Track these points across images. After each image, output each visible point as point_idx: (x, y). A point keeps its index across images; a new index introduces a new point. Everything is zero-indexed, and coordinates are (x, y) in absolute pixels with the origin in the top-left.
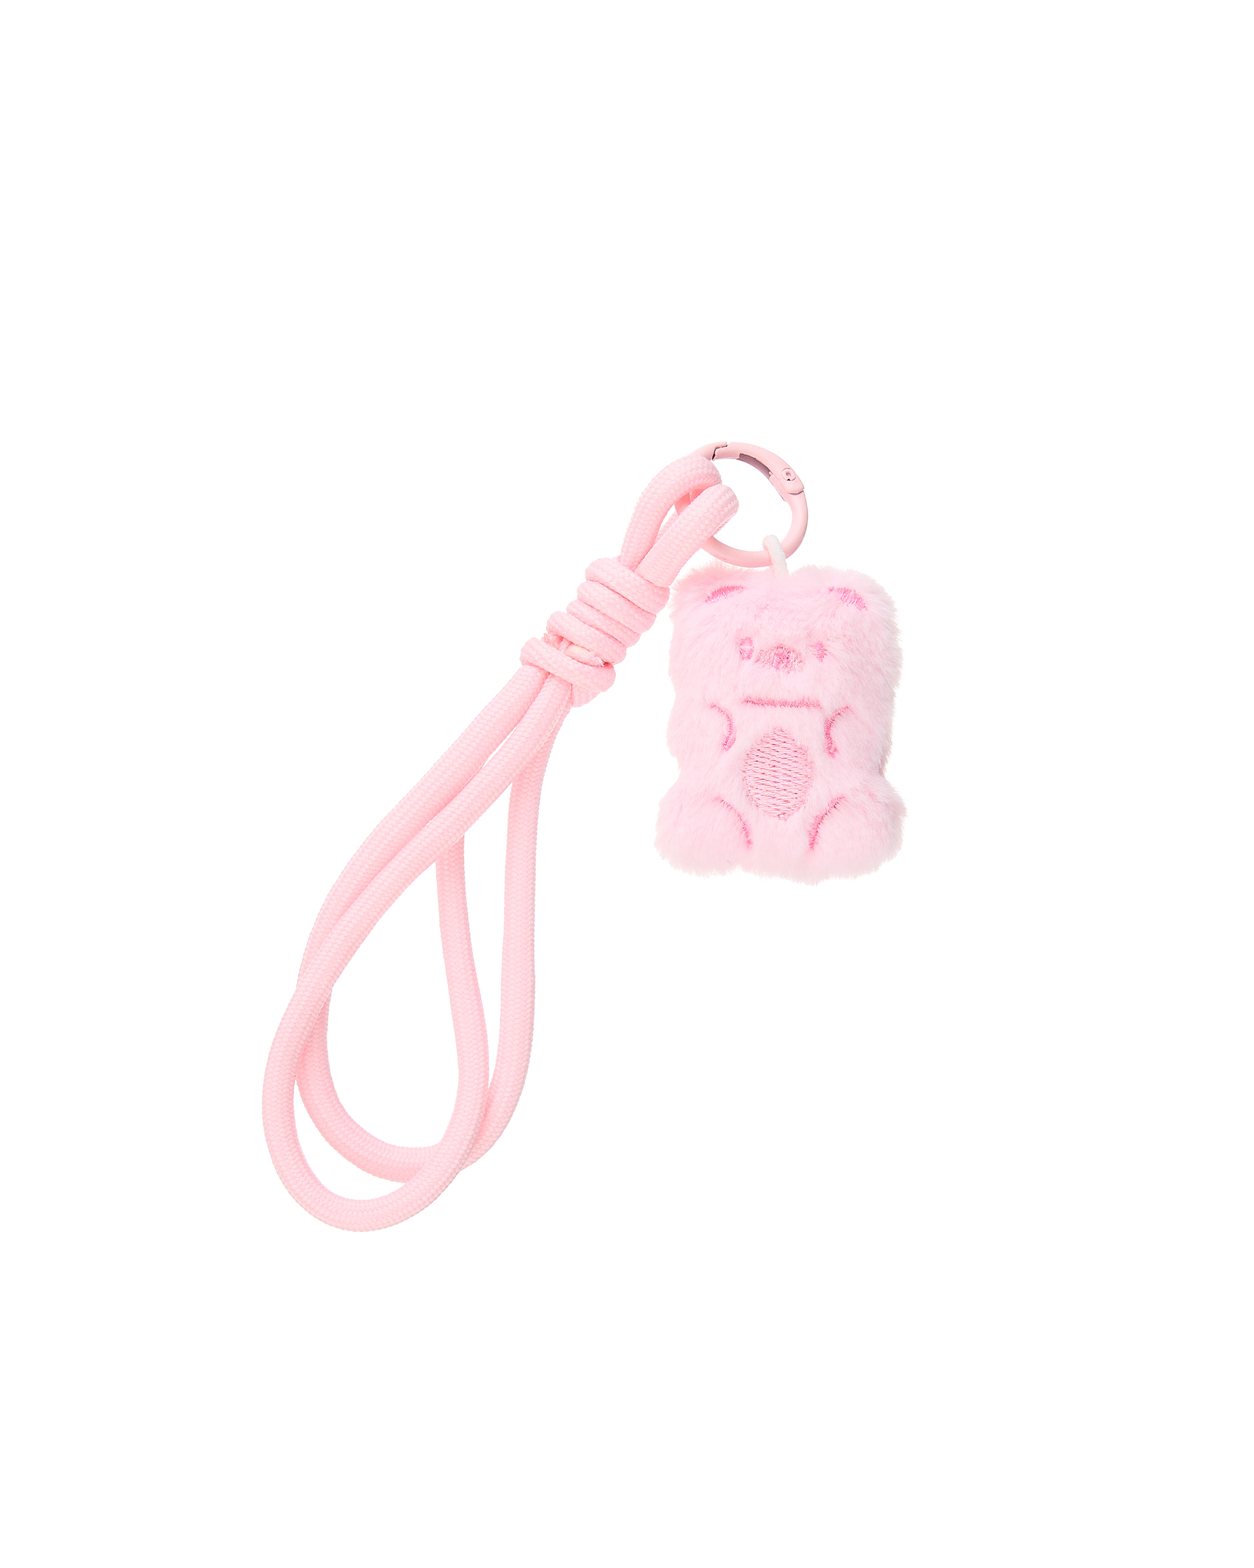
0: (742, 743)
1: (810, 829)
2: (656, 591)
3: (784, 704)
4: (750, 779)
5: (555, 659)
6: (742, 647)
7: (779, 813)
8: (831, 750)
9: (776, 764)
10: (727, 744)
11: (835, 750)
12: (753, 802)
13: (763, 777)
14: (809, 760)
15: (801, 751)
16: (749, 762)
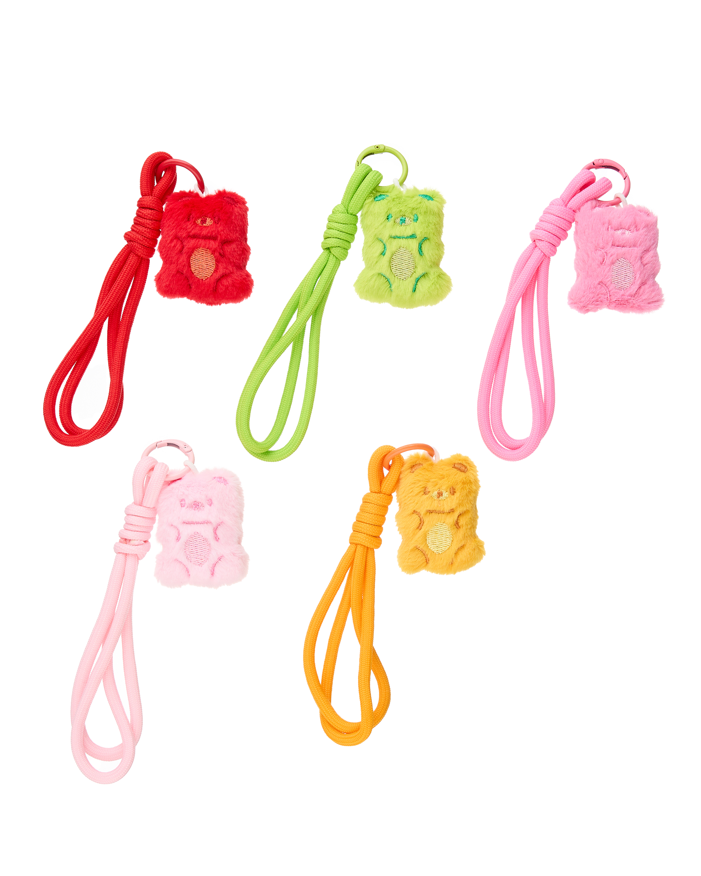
0: (183, 539)
1: (211, 569)
2: (151, 509)
3: (198, 523)
4: (187, 552)
5: (126, 548)
6: (181, 503)
7: (199, 564)
8: (217, 539)
9: (196, 545)
10: (178, 539)
11: (219, 538)
12: (189, 560)
13: (192, 551)
14: (209, 543)
15: (205, 540)
16: (186, 545)
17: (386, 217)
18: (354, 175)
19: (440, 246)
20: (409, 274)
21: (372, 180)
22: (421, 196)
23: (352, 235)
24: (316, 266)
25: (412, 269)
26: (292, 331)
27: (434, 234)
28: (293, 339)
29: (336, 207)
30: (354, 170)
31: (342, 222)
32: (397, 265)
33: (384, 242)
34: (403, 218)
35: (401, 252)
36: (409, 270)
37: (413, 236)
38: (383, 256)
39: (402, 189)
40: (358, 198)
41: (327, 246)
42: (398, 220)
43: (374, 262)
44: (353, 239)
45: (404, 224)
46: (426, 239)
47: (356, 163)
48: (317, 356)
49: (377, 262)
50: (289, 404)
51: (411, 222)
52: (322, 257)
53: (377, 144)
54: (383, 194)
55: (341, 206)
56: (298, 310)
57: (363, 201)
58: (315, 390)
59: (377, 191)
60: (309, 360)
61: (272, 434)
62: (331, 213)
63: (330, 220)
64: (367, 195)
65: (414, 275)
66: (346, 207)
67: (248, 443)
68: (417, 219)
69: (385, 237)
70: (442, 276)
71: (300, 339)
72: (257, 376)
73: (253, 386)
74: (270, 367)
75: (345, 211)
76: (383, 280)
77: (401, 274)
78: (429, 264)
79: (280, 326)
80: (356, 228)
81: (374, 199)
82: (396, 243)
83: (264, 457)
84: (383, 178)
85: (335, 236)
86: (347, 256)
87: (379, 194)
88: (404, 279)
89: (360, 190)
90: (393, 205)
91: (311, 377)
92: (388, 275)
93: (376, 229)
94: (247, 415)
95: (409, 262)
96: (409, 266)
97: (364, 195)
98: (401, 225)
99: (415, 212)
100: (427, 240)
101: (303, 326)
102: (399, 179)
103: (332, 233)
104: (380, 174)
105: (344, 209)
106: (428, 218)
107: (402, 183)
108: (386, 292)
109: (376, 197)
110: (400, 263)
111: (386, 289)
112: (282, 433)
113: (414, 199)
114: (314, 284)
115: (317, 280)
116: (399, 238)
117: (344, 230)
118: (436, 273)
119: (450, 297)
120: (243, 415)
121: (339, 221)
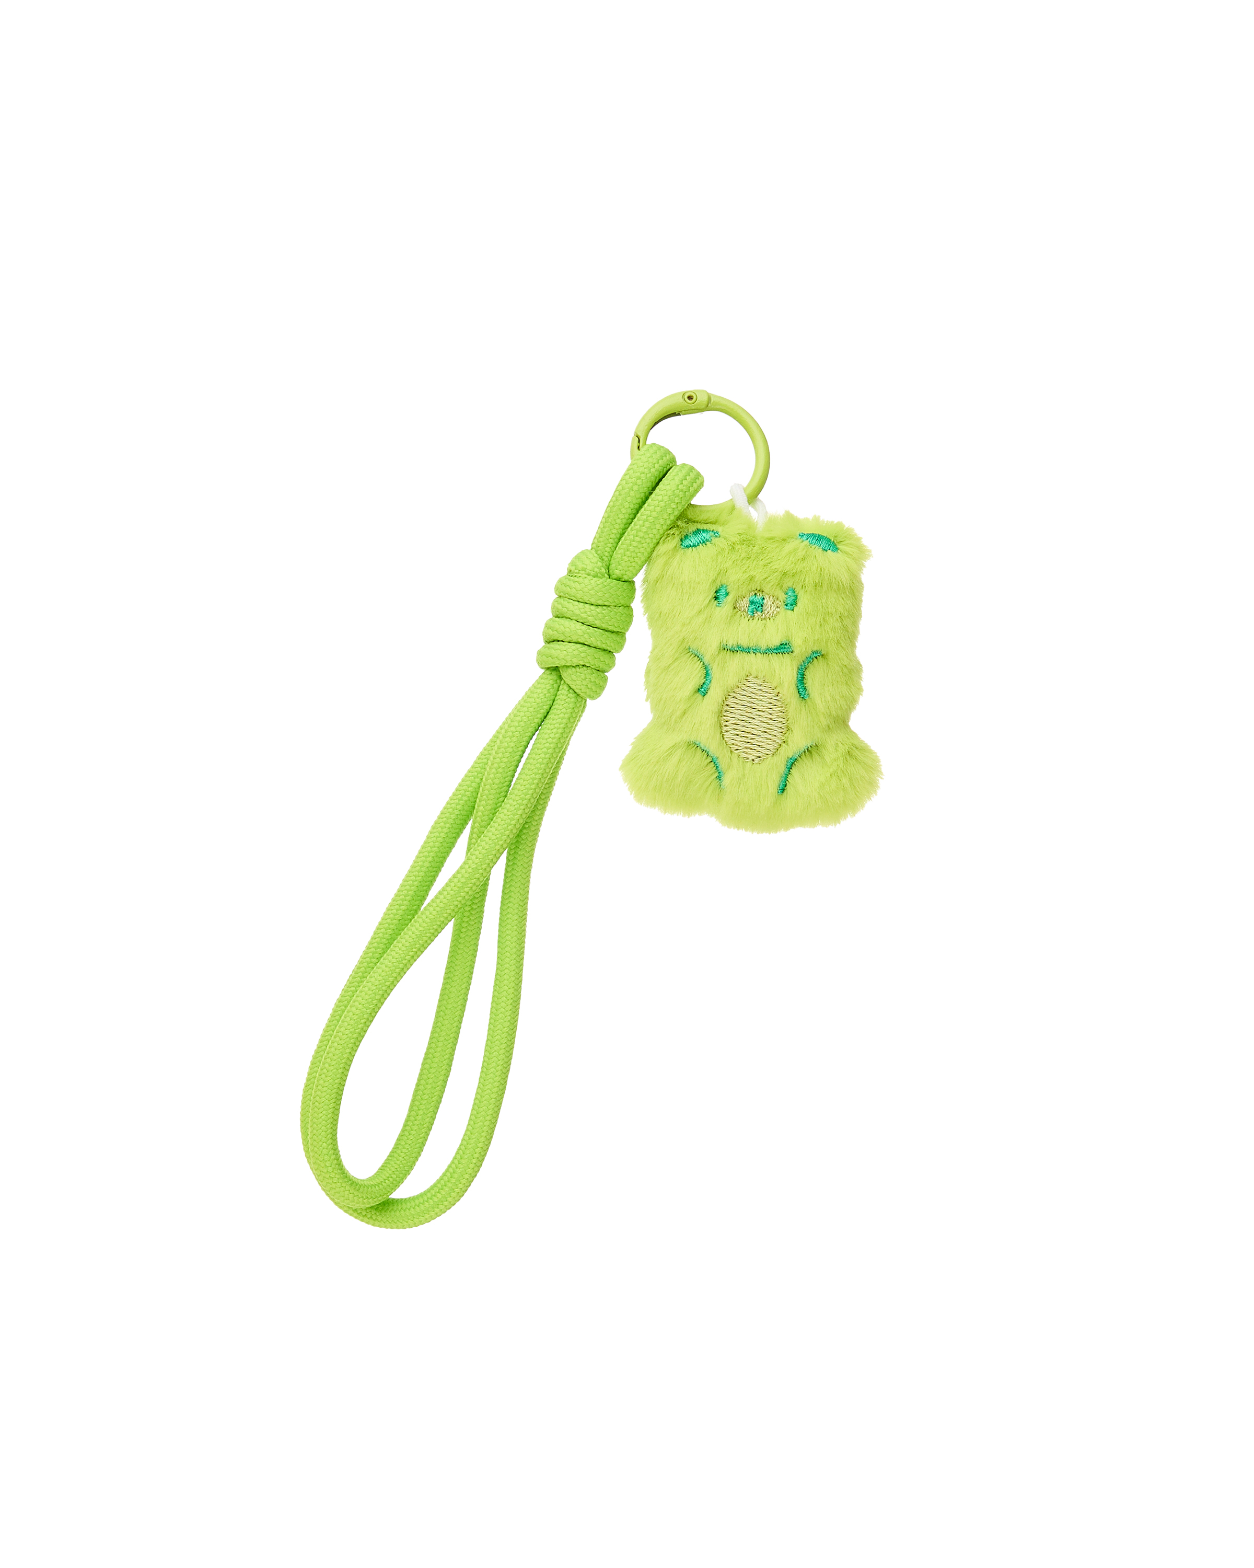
17: (712, 594)
18: (628, 477)
19: (852, 672)
20: (768, 747)
21: (677, 492)
22: (805, 538)
23: (619, 634)
24: (522, 714)
25: (779, 735)
26: (456, 889)
27: (838, 642)
28: (456, 910)
29: (577, 557)
30: (629, 461)
31: (593, 601)
32: (738, 722)
33: (706, 660)
34: (758, 599)
35: (750, 690)
36: (770, 737)
37: (783, 648)
38: (701, 697)
39: (753, 513)
40: (638, 539)
41: (553, 663)
42: (744, 603)
43: (679, 713)
44: (621, 645)
45: (759, 613)
46: (817, 656)
47: (633, 439)
48: (518, 953)
49: (684, 713)
50: (441, 1078)
51: (778, 610)
52: (539, 691)
53: (689, 388)
54: (705, 527)
55: (591, 556)
56: (474, 823)
57: (652, 546)
58: (513, 1043)
59: (689, 521)
60: (498, 963)
61: (396, 1155)
62: (565, 573)
63: (562, 594)
64: (661, 532)
65: (782, 750)
66: (606, 559)
67: (334, 1186)
68: (795, 603)
69: (709, 648)
70: (856, 753)
71: (474, 907)
72: (360, 1007)
73: (350, 1035)
74: (395, 982)
75: (603, 570)
76: (699, 759)
77: (748, 745)
78: (824, 722)
79: (424, 869)
80: (630, 616)
81: (681, 540)
82: (736, 665)
83: (374, 1217)
84: (705, 484)
85: (575, 639)
86: (604, 688)
87: (692, 528)
88: (757, 760)
89: (645, 517)
90: (731, 563)
91: (503, 1004)
92: (713, 747)
93: (684, 625)
94: (331, 1110)
95: (770, 716)
96: (769, 726)
97: (655, 531)
98: (753, 617)
99: (788, 583)
100: (820, 658)
101: (484, 875)
102: (745, 486)
103: (567, 630)
104: (698, 475)
105: (600, 564)
106: (824, 601)
107: (753, 498)
108: (706, 791)
109: (686, 536)
110: (745, 719)
111: (708, 783)
112: (423, 1154)
113: (789, 547)
114: (515, 763)
115: (524, 752)
116: (747, 650)
117: (598, 623)
118: (840, 744)
119: (872, 808)
120: (320, 1110)
121: (586, 599)
